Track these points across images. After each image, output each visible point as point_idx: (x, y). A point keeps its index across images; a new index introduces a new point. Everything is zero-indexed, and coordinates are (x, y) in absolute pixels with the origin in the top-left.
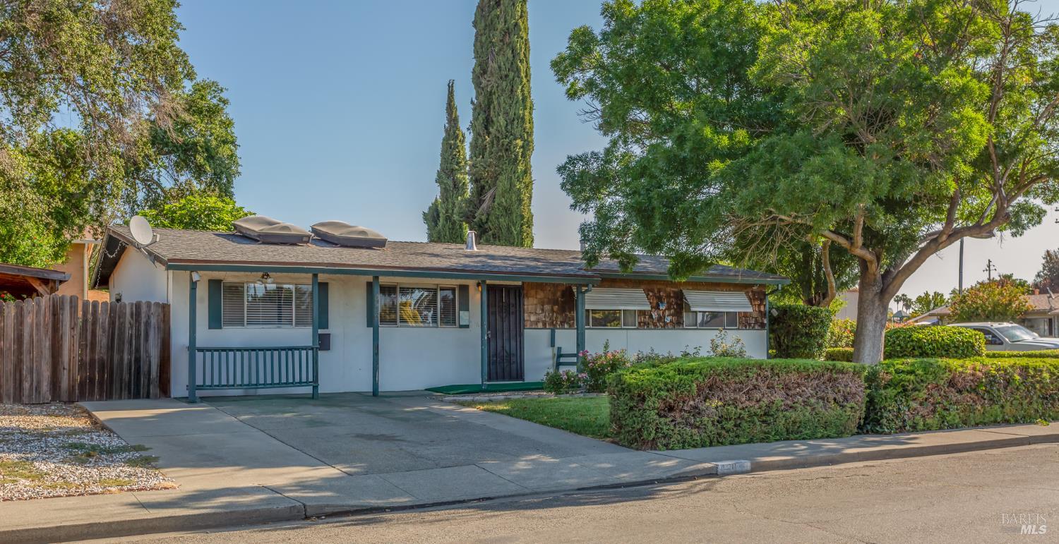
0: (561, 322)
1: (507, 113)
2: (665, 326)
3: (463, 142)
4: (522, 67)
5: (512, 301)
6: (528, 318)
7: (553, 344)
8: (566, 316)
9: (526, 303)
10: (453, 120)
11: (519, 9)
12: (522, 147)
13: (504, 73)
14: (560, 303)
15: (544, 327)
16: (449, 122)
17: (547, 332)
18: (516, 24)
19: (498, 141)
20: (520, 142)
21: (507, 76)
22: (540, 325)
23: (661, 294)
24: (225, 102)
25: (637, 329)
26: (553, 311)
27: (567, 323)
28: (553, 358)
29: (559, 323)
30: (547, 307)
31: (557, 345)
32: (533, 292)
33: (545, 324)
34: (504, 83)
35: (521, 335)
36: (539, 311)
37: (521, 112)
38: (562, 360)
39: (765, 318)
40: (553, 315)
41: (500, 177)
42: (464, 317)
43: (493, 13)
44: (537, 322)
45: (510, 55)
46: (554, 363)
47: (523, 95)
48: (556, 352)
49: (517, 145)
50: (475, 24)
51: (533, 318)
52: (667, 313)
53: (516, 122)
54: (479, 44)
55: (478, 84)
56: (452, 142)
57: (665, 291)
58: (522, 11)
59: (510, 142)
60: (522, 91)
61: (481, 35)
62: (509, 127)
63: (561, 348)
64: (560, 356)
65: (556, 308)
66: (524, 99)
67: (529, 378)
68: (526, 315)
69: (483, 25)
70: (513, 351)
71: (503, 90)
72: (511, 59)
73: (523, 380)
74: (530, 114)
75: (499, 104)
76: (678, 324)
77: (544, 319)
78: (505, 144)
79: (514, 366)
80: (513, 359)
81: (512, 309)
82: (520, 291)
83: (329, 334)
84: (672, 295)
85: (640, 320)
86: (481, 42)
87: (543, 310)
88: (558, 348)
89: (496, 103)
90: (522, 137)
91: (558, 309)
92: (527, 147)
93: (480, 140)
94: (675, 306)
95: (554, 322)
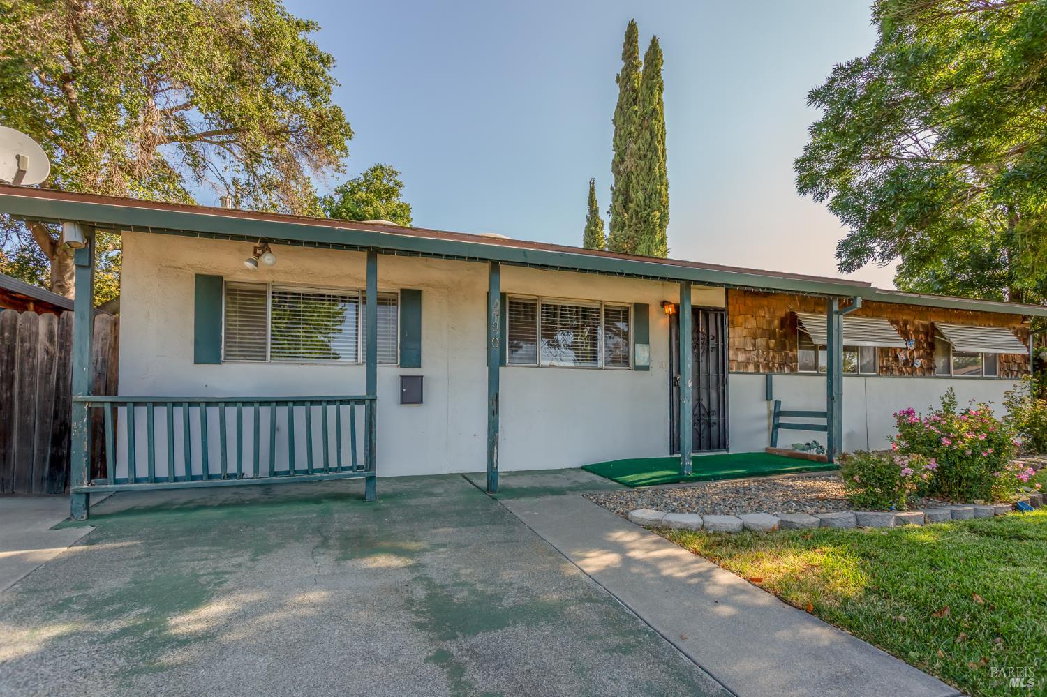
0: (780, 364)
1: (645, 189)
2: (913, 373)
3: (602, 228)
4: (660, 148)
5: (712, 332)
6: (734, 358)
7: (768, 396)
8: (786, 355)
9: (731, 335)
10: (594, 211)
11: (656, 96)
12: (660, 218)
13: (643, 153)
14: (777, 336)
15: (757, 372)
16: (591, 212)
17: (760, 379)
18: (654, 110)
19: (637, 215)
20: (657, 214)
21: (645, 156)
22: (751, 368)
23: (908, 327)
24: (399, 185)
25: (879, 376)
26: (768, 347)
27: (788, 365)
28: (769, 417)
29: (776, 365)
30: (761, 342)
31: (775, 398)
32: (740, 319)
33: (759, 366)
34: (643, 163)
35: (725, 383)
36: (749, 347)
37: (658, 187)
38: (782, 420)
39: (1029, 364)
40: (769, 353)
41: (639, 247)
42: (642, 354)
43: (631, 109)
44: (746, 364)
45: (648, 137)
46: (769, 425)
47: (660, 172)
48: (772, 408)
49: (654, 216)
50: (614, 122)
51: (741, 357)
52: (915, 354)
53: (654, 196)
54: (618, 137)
55: (617, 172)
56: (594, 228)
57: (913, 324)
58: (659, 99)
59: (649, 214)
60: (659, 168)
61: (620, 129)
62: (648, 201)
63: (780, 402)
64: (778, 414)
65: (772, 343)
66: (661, 176)
67: (737, 446)
68: (731, 352)
69: (622, 120)
70: (713, 407)
71: (642, 169)
72: (650, 140)
73: (728, 450)
74: (666, 190)
75: (638, 182)
76: (929, 370)
77: (756, 359)
78: (644, 216)
79: (714, 429)
80: (713, 418)
81: (712, 343)
82: (722, 315)
83: (422, 377)
84: (921, 330)
85: (881, 364)
86: (620, 136)
87: (754, 345)
88: (776, 402)
89: (634, 181)
90: (659, 209)
91: (775, 344)
92: (664, 218)
93: (619, 219)
94: (925, 345)
95: (771, 365)
